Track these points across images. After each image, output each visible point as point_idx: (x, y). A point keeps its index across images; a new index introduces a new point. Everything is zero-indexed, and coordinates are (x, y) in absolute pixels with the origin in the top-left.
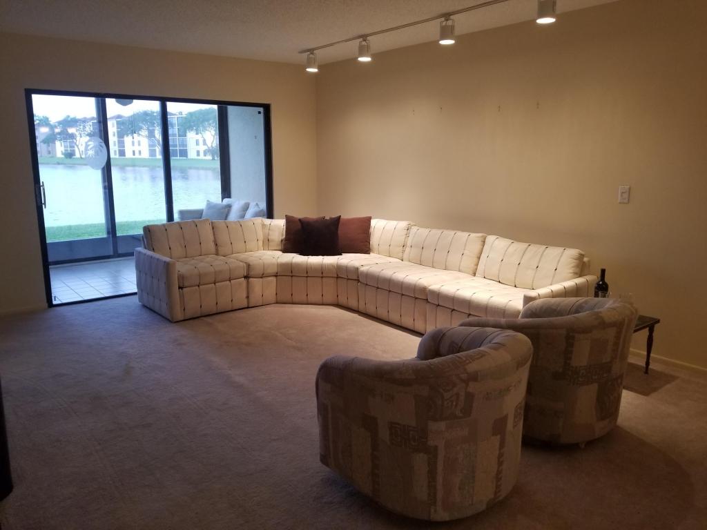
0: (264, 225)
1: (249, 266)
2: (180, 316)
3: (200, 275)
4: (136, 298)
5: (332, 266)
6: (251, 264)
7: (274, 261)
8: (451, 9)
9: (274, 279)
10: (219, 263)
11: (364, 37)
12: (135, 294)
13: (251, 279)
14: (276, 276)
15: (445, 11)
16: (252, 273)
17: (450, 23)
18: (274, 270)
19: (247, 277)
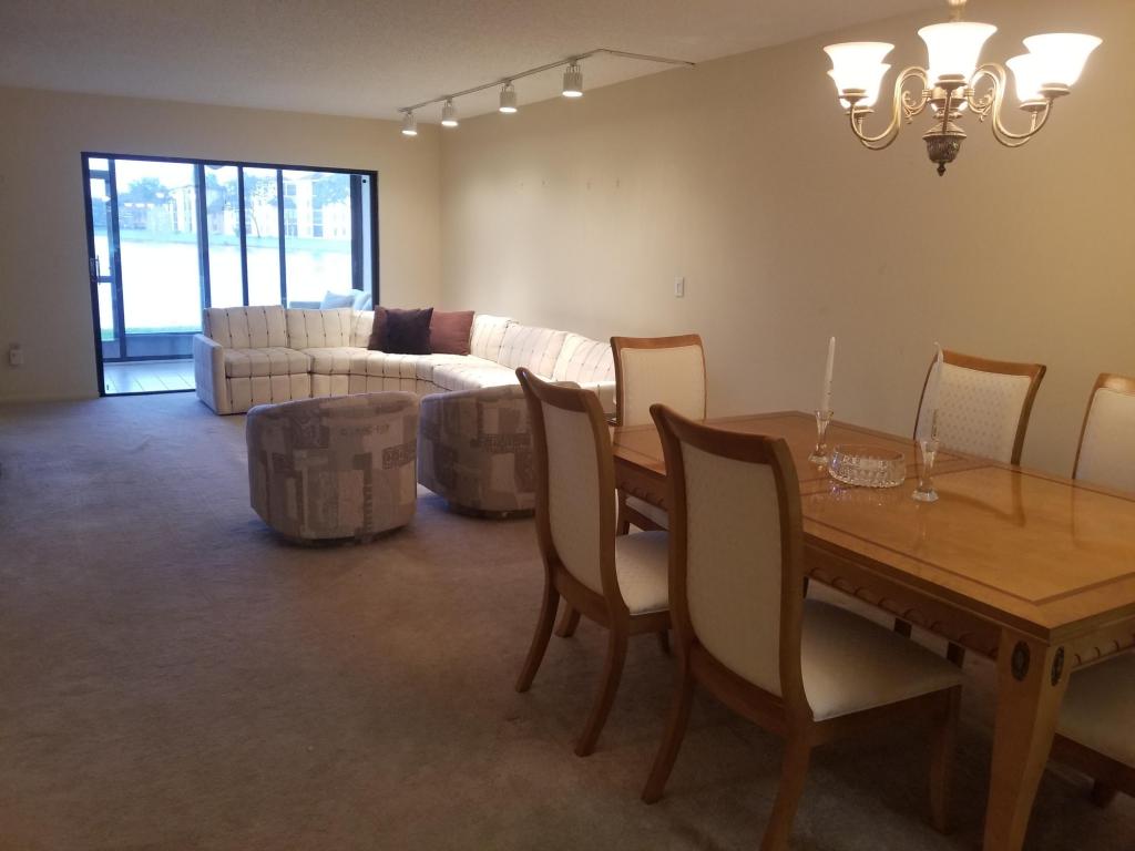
0: (352, 317)
1: (314, 360)
2: (226, 409)
3: (251, 365)
4: (194, 395)
5: (412, 365)
6: (316, 357)
7: (347, 357)
8: (512, 74)
9: (346, 377)
10: (279, 355)
11: (449, 98)
12: (193, 390)
13: (316, 376)
14: (349, 375)
15: (506, 75)
16: (317, 368)
17: (509, 89)
18: (346, 367)
19: (311, 373)
